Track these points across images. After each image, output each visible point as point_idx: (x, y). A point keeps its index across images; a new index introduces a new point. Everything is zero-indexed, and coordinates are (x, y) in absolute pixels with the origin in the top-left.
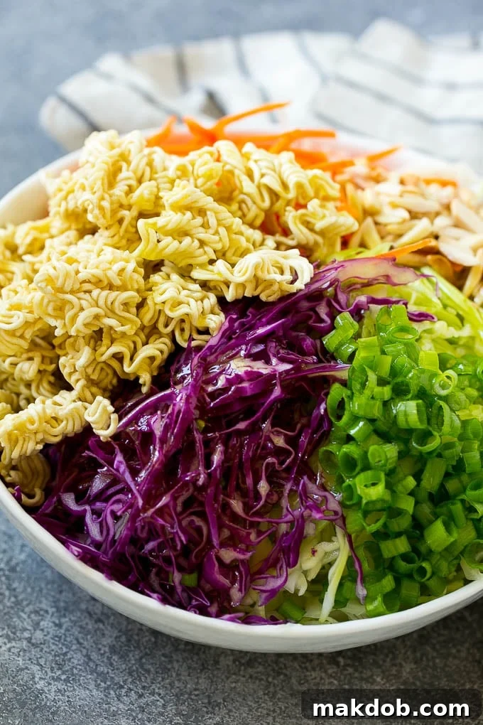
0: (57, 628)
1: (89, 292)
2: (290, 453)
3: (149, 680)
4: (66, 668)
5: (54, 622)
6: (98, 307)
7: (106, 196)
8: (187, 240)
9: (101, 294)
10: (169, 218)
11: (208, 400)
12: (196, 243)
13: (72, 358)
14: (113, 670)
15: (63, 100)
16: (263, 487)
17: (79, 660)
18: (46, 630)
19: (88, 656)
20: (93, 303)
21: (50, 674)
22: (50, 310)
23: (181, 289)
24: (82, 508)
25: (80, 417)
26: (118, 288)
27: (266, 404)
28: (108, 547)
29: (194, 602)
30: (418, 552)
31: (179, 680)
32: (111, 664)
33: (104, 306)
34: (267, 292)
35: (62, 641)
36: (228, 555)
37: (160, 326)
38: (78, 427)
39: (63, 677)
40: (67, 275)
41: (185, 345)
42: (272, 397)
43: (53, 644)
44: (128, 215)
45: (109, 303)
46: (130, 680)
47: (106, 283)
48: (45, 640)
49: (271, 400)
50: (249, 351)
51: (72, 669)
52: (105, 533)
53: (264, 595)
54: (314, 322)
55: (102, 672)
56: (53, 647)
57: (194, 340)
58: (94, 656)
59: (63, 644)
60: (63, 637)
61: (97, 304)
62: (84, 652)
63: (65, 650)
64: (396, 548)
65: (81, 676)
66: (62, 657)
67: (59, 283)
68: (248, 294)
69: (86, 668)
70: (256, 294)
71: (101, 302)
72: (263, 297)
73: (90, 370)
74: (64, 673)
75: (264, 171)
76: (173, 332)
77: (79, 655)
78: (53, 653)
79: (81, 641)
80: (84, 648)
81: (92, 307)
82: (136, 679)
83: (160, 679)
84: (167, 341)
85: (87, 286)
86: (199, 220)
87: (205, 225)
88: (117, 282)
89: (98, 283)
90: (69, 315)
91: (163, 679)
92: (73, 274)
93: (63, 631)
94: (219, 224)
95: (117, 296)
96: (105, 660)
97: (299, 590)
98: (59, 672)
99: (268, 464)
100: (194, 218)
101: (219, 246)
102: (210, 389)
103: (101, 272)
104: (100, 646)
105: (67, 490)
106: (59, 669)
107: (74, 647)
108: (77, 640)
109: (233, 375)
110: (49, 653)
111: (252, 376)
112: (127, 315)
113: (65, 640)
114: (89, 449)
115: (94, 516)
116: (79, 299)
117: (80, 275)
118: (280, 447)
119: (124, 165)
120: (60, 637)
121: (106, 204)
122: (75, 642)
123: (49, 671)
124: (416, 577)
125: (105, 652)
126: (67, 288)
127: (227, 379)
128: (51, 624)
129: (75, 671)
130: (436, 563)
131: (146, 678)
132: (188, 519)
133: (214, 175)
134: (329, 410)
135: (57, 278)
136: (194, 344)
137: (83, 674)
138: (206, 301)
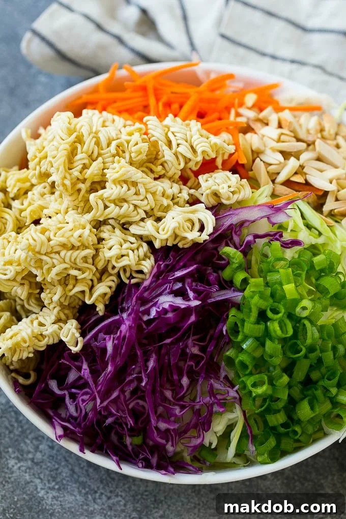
0: (50, 450)
1: (58, 253)
2: (203, 358)
3: (114, 486)
4: (58, 480)
5: (49, 446)
6: (65, 263)
7: (68, 176)
8: (125, 205)
9: (67, 255)
10: (113, 190)
11: (144, 327)
12: (132, 207)
13: (50, 293)
14: (90, 480)
15: (36, 33)
16: (185, 381)
17: (67, 473)
18: (43, 452)
19: (72, 470)
20: (61, 260)
21: (47, 485)
22: (32, 263)
23: (122, 241)
24: (63, 393)
25: (57, 335)
26: (78, 248)
27: (184, 327)
28: (82, 420)
29: (141, 457)
30: (292, 420)
31: (134, 485)
32: (88, 475)
33: (69, 262)
34: (183, 242)
35: (55, 459)
36: (163, 426)
37: (110, 269)
38: (56, 341)
39: (57, 487)
40: (42, 244)
41: (127, 281)
42: (190, 322)
43: (49, 462)
44: (83, 187)
45: (73, 260)
46: (101, 486)
47: (70, 245)
48: (43, 460)
49: (189, 324)
50: (172, 288)
51: (62, 480)
52: (79, 411)
53: (190, 449)
54: (217, 260)
55: (83, 482)
56: (49, 464)
57: (133, 278)
58: (77, 469)
59: (55, 462)
60: (55, 456)
61: (64, 260)
62: (70, 467)
63: (57, 466)
64: (277, 420)
65: (68, 485)
66: (55, 472)
67: (37, 249)
68: (170, 244)
69: (71, 480)
70: (175, 243)
71: (67, 260)
72: (180, 245)
73: (62, 300)
74: (57, 484)
75: (179, 142)
76: (119, 272)
77: (66, 470)
78: (49, 469)
79: (67, 458)
80: (70, 464)
81: (61, 263)
82: (105, 485)
83: (121, 484)
84: (114, 278)
85: (57, 249)
86: (133, 190)
87: (138, 192)
88: (77, 244)
89: (64, 246)
90: (45, 267)
91: (124, 484)
92: (46, 241)
93: (55, 452)
94: (147, 192)
95: (79, 254)
96: (84, 472)
97: (212, 444)
98: (53, 484)
99: (188, 366)
100: (129, 190)
101: (148, 208)
102: (145, 318)
103: (66, 239)
104: (80, 462)
105: (52, 378)
106: (54, 481)
107: (63, 464)
108: (65, 458)
109: (161, 308)
110: (47, 469)
111: (174, 308)
112: (86, 265)
113: (57, 459)
114: (64, 359)
115: (71, 400)
116: (51, 258)
117: (51, 242)
118: (195, 354)
119: (79, 146)
120: (53, 457)
121: (67, 182)
122: (63, 460)
123: (46, 482)
124: (291, 435)
125: (84, 466)
126: (43, 251)
127: (157, 312)
128: (47, 447)
129: (65, 482)
130: (305, 426)
131: (112, 484)
132: (135, 402)
133: (143, 152)
134: (229, 332)
135: (36, 246)
136: (133, 281)
137: (70, 484)
138: (141, 249)
